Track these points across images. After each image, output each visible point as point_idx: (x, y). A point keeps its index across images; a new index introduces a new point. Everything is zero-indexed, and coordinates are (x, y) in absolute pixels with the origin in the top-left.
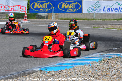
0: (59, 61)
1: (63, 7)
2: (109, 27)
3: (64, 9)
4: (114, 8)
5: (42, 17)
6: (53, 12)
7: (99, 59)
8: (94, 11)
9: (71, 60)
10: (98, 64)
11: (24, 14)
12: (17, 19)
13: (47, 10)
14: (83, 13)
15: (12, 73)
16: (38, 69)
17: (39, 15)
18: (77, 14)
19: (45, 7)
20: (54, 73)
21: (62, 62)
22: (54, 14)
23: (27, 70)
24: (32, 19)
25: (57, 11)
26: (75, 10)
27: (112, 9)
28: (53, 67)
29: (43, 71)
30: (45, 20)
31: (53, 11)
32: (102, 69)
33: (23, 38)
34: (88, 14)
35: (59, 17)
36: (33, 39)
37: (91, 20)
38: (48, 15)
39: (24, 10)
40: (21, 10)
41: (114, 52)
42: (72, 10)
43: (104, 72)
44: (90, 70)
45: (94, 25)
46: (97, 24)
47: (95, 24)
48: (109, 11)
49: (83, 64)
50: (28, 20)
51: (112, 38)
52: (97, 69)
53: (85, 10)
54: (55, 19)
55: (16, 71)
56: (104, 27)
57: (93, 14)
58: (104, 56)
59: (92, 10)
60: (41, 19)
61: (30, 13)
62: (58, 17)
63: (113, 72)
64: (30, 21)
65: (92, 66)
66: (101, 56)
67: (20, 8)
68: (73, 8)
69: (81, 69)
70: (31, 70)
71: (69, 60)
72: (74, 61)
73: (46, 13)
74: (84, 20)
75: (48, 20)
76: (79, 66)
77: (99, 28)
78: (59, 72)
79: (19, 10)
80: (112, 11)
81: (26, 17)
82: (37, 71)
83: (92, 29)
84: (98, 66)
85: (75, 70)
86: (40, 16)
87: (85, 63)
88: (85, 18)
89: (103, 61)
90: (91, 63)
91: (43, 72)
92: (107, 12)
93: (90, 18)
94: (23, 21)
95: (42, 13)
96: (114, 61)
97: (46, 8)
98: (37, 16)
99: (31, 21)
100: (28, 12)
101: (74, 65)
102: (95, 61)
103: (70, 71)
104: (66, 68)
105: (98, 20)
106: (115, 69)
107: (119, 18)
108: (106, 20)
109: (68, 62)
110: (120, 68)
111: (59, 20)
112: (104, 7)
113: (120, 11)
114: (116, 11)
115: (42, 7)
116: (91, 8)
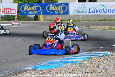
0: (49, 60)
1: (50, 9)
2: (94, 28)
3: (52, 11)
4: (98, 10)
6: (42, 14)
7: (87, 58)
8: (80, 12)
9: (60, 59)
10: (85, 62)
11: (15, 16)
12: (8, 21)
14: (70, 14)
15: (6, 72)
16: (30, 67)
17: (28, 17)
18: (64, 15)
21: (52, 61)
22: (43, 16)
23: (20, 69)
24: (22, 21)
25: (45, 13)
26: (62, 12)
27: (97, 11)
28: (44, 65)
29: (35, 69)
31: (42, 13)
32: (90, 67)
34: (74, 15)
36: (24, 40)
37: (77, 21)
39: (15, 12)
40: (11, 12)
41: (100, 51)
42: (59, 12)
43: (92, 70)
44: (79, 68)
45: (80, 26)
46: (83, 25)
47: (82, 25)
48: (94, 12)
49: (71, 62)
50: (19, 22)
52: (84, 66)
53: (71, 12)
56: (90, 27)
57: (79, 15)
58: (91, 55)
59: (78, 12)
60: (30, 21)
61: (20, 16)
62: (46, 19)
63: (99, 69)
64: (20, 23)
65: (80, 64)
66: (88, 55)
67: (11, 11)
69: (70, 67)
70: (23, 68)
71: (58, 59)
72: (63, 59)
75: (37, 22)
76: (68, 64)
77: (85, 28)
78: (49, 70)
79: (10, 12)
80: (97, 12)
81: (16, 19)
82: (29, 70)
85: (64, 68)
86: (30, 18)
87: (74, 62)
89: (91, 60)
90: (79, 61)
92: (92, 14)
93: (76, 19)
94: (14, 23)
95: (31, 15)
96: (100, 59)
97: (35, 11)
98: (26, 18)
99: (21, 23)
100: (18, 15)
101: (64, 63)
102: (82, 60)
103: (59, 69)
104: (56, 66)
105: (84, 21)
106: (102, 66)
107: (104, 19)
108: (91, 21)
109: (58, 61)
110: (106, 65)
111: (48, 22)
112: (90, 9)
113: (105, 12)
114: (100, 12)
115: (31, 10)
116: (77, 10)
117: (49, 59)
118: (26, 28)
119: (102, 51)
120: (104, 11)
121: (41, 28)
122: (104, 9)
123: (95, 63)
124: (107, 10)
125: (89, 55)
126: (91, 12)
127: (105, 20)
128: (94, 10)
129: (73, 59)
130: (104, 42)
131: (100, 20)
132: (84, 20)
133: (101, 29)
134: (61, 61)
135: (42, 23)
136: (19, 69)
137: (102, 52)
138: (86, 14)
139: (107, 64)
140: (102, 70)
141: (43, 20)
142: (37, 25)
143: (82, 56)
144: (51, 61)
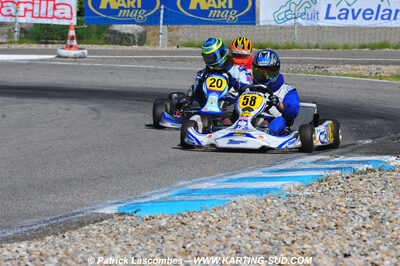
0: (181, 183)
1: (193, 6)
2: (344, 73)
3: (199, 11)
4: (360, 11)
5: (124, 39)
6: (161, 22)
7: (313, 177)
8: (295, 18)
9: (220, 180)
10: (307, 192)
11: (67, 28)
12: (44, 43)
13: (143, 15)
14: (261, 24)
15: (28, 222)
16: (112, 207)
17: (115, 32)
18: (238, 28)
19: (134, 6)
20: (163, 223)
21: (191, 187)
22: (165, 26)
23: (78, 213)
24: (93, 44)
25: (173, 18)
26: (234, 15)
27: (356, 13)
28: (161, 201)
29: (128, 215)
30: (136, 47)
31: (162, 17)
32: (322, 210)
33: (64, 106)
34: (276, 28)
35: (181, 39)
36: (97, 111)
37: (286, 48)
38: (145, 33)
41: (361, 154)
42: (224, 15)
43: (329, 219)
44: (284, 210)
45: (295, 66)
46: (306, 62)
47: (299, 61)
48: (346, 17)
49: (258, 191)
50: (80, 49)
51: (356, 106)
52: (304, 207)
54: (168, 46)
55: (39, 213)
56: (330, 70)
57: (293, 27)
58: (328, 166)
59: (289, 17)
60: (120, 44)
61: (86, 26)
62: (177, 38)
63: (357, 218)
64: (85, 51)
65: (290, 200)
66: (319, 166)
67: (55, 9)
68: (227, 9)
69: (254, 207)
70: (88, 211)
71: (213, 179)
72: (230, 181)
73: (137, 24)
74: (261, 47)
75: (145, 47)
76: (245, 198)
77: (312, 73)
78: (180, 218)
80: (354, 17)
81: (72, 38)
82: (110, 217)
84: (309, 200)
85: (233, 210)
86: (120, 33)
87: (267, 191)
88: (267, 40)
89: (326, 183)
90: (286, 188)
91: (129, 218)
93: (282, 41)
94: (64, 52)
95: (124, 25)
96: (361, 183)
97: (139, 9)
98: (108, 35)
99: (90, 52)
100: (79, 22)
101: (231, 194)
102: (297, 184)
103: (215, 216)
104: (203, 205)
105: (308, 48)
106: (365, 208)
108: (335, 49)
109: (211, 185)
110: (380, 204)
111: (181, 49)
112: (329, 6)
113: (382, 18)
114: (367, 17)
115: (125, 6)
116: (288, 7)
117: (182, 179)
118: (103, 68)
119: (367, 154)
120: (381, 13)
121: (160, 70)
122: (379, 6)
124: (391, 11)
125: (323, 166)
126: (333, 19)
127: (382, 46)
128: (345, 11)
129: (265, 179)
130: (375, 122)
131: (364, 47)
132: (308, 44)
133: (365, 77)
134: (223, 187)
135: (159, 53)
136: (74, 214)
137: (368, 158)
139: (384, 200)
140: (365, 219)
141: (166, 42)
142: (145, 59)
143: (296, 170)
144: (186, 185)
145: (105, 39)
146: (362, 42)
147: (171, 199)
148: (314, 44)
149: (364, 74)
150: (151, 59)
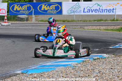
0: (40, 63)
2: (89, 29)
3: (44, 11)
4: (94, 10)
5: (22, 20)
6: (33, 14)
7: (81, 61)
8: (74, 12)
9: (52, 62)
10: (79, 65)
11: (4, 16)
13: (27, 12)
14: (63, 14)
17: (19, 17)
19: (24, 9)
20: (36, 76)
21: (44, 65)
22: (34, 16)
24: (12, 21)
25: (37, 13)
26: (55, 12)
27: (92, 10)
28: (35, 69)
29: (25, 73)
30: (25, 22)
31: (33, 12)
32: (84, 71)
34: (68, 15)
36: (14, 42)
37: (71, 21)
38: (28, 17)
39: (4, 12)
40: (1, 12)
41: (96, 53)
42: (52, 12)
43: (86, 73)
44: (72, 71)
45: (74, 27)
46: (78, 26)
47: (76, 25)
48: (89, 12)
49: (64, 65)
50: (8, 23)
52: (78, 70)
53: (65, 12)
54: (35, 21)
56: (85, 28)
57: (73, 15)
59: (72, 12)
60: (21, 21)
61: (10, 16)
62: (38, 19)
63: (95, 73)
64: (10, 24)
65: (74, 68)
68: (53, 10)
69: (63, 70)
70: (12, 72)
71: (50, 62)
72: (56, 62)
73: (26, 15)
74: (64, 21)
75: (28, 22)
76: (60, 67)
77: (80, 29)
78: (41, 74)
80: (92, 12)
81: (6, 19)
82: (19, 74)
83: (73, 30)
85: (57, 71)
86: (20, 18)
87: (67, 65)
88: (66, 19)
89: (85, 63)
90: (73, 64)
92: (87, 13)
93: (70, 19)
94: (3, 24)
95: (22, 15)
96: (96, 62)
97: (26, 10)
99: (11, 24)
101: (56, 67)
102: (76, 63)
103: (51, 73)
104: (47, 70)
105: (78, 21)
106: (97, 70)
107: (99, 19)
108: (86, 21)
109: (50, 64)
110: (102, 69)
111: (39, 22)
112: (84, 8)
113: (100, 12)
114: (96, 11)
115: (22, 9)
116: (71, 9)
117: (41, 62)
118: (16, 28)
119: (98, 53)
120: (100, 10)
121: (33, 29)
122: (99, 8)
123: (90, 66)
124: (103, 10)
126: (86, 12)
127: (101, 20)
128: (89, 10)
129: (66, 61)
130: (99, 44)
131: (95, 21)
132: (78, 20)
133: (96, 30)
134: (53, 64)
135: (33, 23)
136: (8, 74)
137: (97, 55)
138: (80, 14)
139: (103, 67)
140: (97, 73)
142: (28, 26)
144: (42, 64)
145: (16, 19)
146: (94, 19)
147: (38, 68)
148: (80, 20)
149: (95, 29)
150: (30, 25)
